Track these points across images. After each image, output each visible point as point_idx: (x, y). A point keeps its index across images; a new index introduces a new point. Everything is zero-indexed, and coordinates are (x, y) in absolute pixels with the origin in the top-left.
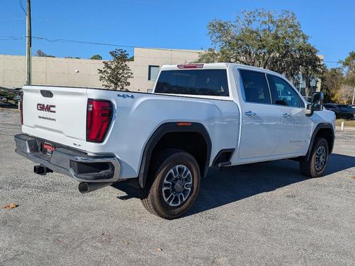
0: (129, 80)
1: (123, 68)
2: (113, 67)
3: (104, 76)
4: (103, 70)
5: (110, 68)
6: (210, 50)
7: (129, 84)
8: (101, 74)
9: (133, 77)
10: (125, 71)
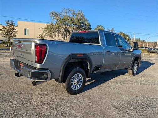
0: (15, 34)
1: (12, 29)
2: (7, 28)
3: (3, 32)
4: (2, 29)
5: (6, 29)
6: (51, 23)
7: (16, 36)
8: (1, 32)
9: (17, 33)
10: (14, 31)
